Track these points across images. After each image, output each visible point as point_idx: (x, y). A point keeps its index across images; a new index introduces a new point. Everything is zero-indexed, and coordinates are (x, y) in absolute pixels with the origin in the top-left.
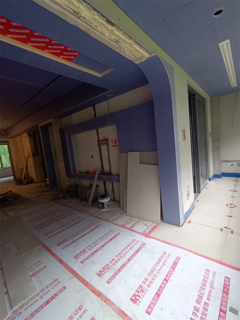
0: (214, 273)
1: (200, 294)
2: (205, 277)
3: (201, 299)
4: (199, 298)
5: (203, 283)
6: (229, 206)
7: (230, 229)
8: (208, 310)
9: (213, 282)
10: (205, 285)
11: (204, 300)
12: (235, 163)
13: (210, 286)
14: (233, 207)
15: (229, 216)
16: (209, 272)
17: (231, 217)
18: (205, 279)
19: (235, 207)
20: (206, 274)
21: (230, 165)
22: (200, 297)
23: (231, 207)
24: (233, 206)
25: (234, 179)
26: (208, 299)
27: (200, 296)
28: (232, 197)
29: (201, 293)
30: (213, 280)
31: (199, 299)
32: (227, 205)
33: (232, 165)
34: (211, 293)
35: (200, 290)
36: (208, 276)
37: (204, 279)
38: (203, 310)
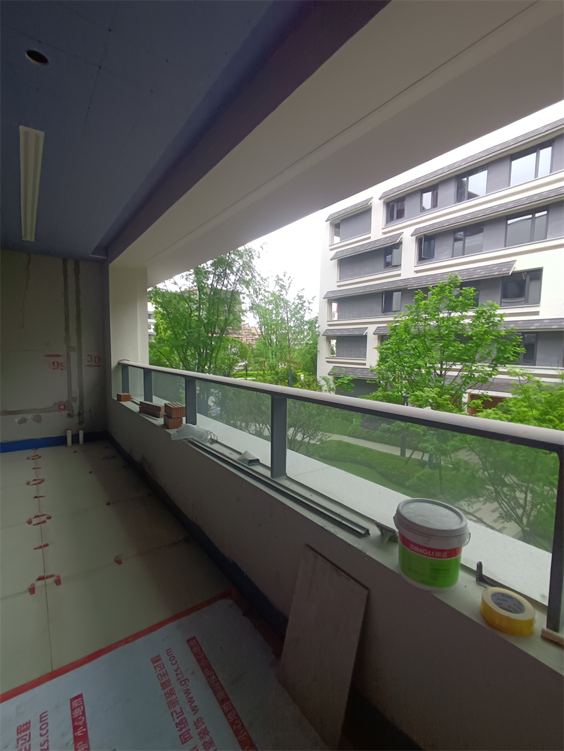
0: (168, 653)
1: (177, 718)
2: (162, 677)
3: (185, 727)
4: (181, 729)
5: (166, 691)
6: (35, 521)
7: (52, 576)
8: (208, 729)
9: (179, 672)
10: (172, 693)
11: (191, 719)
12: (30, 416)
13: (181, 682)
14: (45, 522)
15: (41, 547)
16: (160, 660)
17: (47, 545)
18: (164, 680)
19: (49, 518)
20: (158, 669)
21: (17, 420)
22: (181, 724)
23: (39, 524)
24: (43, 518)
25: (30, 453)
26: (195, 710)
27: (179, 724)
28: (36, 497)
29: (177, 714)
30: (175, 667)
31: (184, 730)
32: (30, 522)
33: (23, 421)
34: (190, 693)
35: (172, 711)
36: (164, 670)
37: (162, 682)
38: (203, 741)
